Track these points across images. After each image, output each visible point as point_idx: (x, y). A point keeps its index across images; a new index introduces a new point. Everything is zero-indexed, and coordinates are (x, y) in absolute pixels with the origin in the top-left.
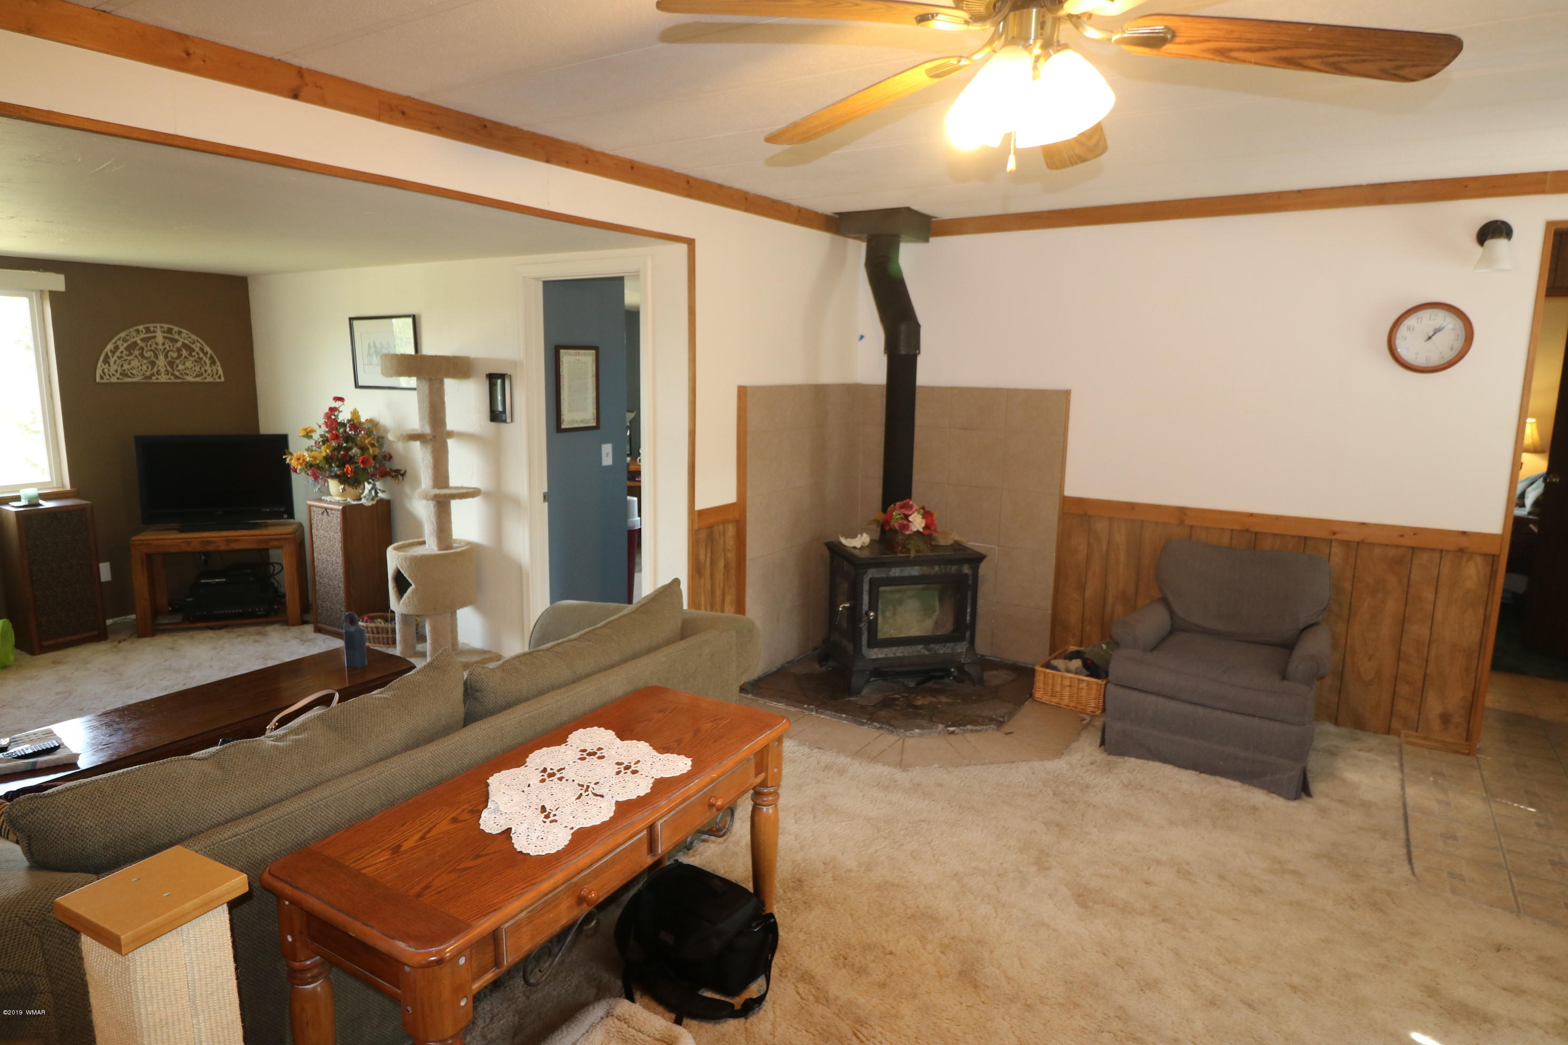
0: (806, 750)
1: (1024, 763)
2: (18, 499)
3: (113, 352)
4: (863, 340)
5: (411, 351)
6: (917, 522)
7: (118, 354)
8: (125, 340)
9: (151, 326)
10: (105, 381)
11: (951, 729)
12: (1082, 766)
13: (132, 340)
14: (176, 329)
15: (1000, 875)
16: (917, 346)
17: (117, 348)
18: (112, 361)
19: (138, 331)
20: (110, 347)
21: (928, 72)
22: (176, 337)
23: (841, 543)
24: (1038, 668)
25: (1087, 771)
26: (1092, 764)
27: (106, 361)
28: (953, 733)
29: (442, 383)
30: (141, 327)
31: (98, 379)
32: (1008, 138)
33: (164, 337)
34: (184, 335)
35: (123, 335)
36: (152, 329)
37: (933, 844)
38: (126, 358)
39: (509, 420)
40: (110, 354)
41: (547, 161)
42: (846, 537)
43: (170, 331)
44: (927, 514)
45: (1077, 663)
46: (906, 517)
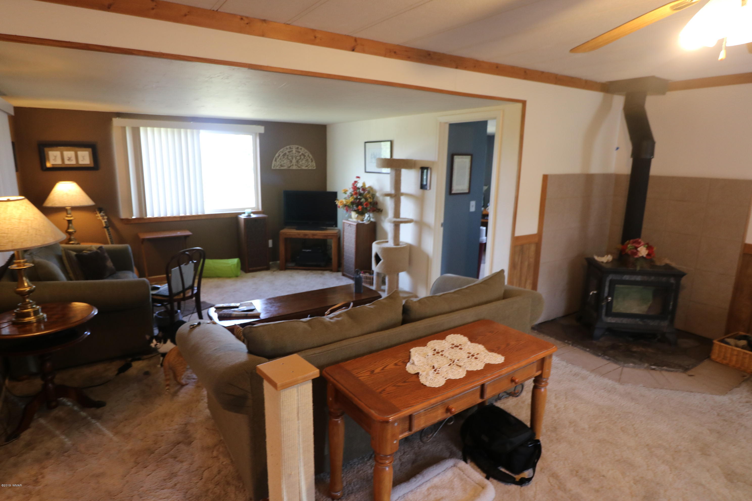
0: (564, 363)
1: (700, 394)
2: (244, 213)
3: (278, 157)
4: (619, 150)
5: (388, 156)
6: (643, 251)
7: (280, 158)
8: (282, 152)
9: (291, 146)
10: (275, 168)
11: (653, 367)
12: (740, 402)
13: (285, 152)
14: (300, 147)
15: (676, 452)
16: (652, 154)
17: (279, 155)
18: (278, 160)
19: (287, 149)
20: (277, 155)
21: (672, 8)
22: (300, 150)
23: (594, 260)
24: (715, 342)
25: (743, 406)
26: (747, 402)
27: (276, 161)
28: (654, 369)
29: (400, 171)
30: (288, 147)
31: (273, 168)
32: (721, 42)
33: (296, 151)
34: (302, 150)
35: (282, 150)
36: (292, 148)
37: (635, 426)
38: (282, 159)
39: (428, 188)
40: (277, 158)
41: (457, 68)
42: (598, 256)
43: (298, 148)
44: (649, 247)
45: (743, 342)
46: (636, 248)
